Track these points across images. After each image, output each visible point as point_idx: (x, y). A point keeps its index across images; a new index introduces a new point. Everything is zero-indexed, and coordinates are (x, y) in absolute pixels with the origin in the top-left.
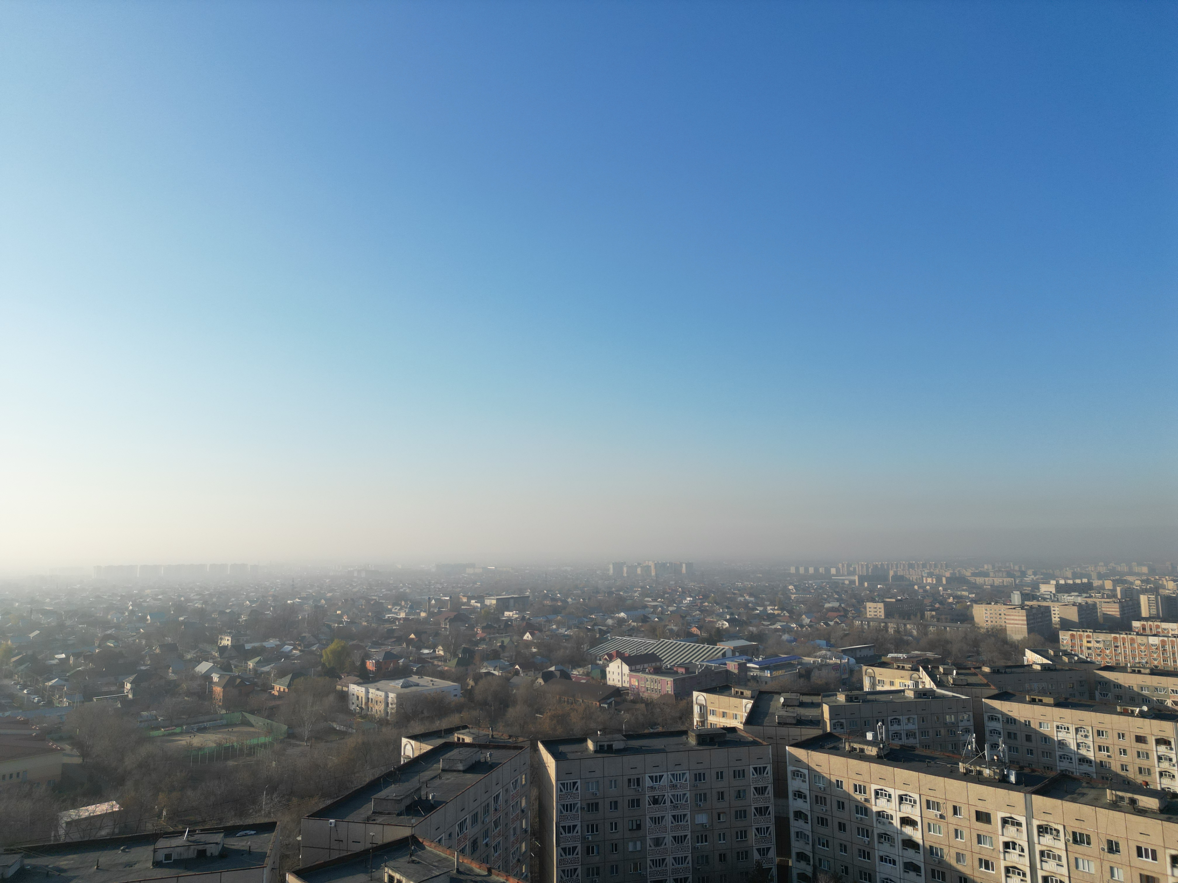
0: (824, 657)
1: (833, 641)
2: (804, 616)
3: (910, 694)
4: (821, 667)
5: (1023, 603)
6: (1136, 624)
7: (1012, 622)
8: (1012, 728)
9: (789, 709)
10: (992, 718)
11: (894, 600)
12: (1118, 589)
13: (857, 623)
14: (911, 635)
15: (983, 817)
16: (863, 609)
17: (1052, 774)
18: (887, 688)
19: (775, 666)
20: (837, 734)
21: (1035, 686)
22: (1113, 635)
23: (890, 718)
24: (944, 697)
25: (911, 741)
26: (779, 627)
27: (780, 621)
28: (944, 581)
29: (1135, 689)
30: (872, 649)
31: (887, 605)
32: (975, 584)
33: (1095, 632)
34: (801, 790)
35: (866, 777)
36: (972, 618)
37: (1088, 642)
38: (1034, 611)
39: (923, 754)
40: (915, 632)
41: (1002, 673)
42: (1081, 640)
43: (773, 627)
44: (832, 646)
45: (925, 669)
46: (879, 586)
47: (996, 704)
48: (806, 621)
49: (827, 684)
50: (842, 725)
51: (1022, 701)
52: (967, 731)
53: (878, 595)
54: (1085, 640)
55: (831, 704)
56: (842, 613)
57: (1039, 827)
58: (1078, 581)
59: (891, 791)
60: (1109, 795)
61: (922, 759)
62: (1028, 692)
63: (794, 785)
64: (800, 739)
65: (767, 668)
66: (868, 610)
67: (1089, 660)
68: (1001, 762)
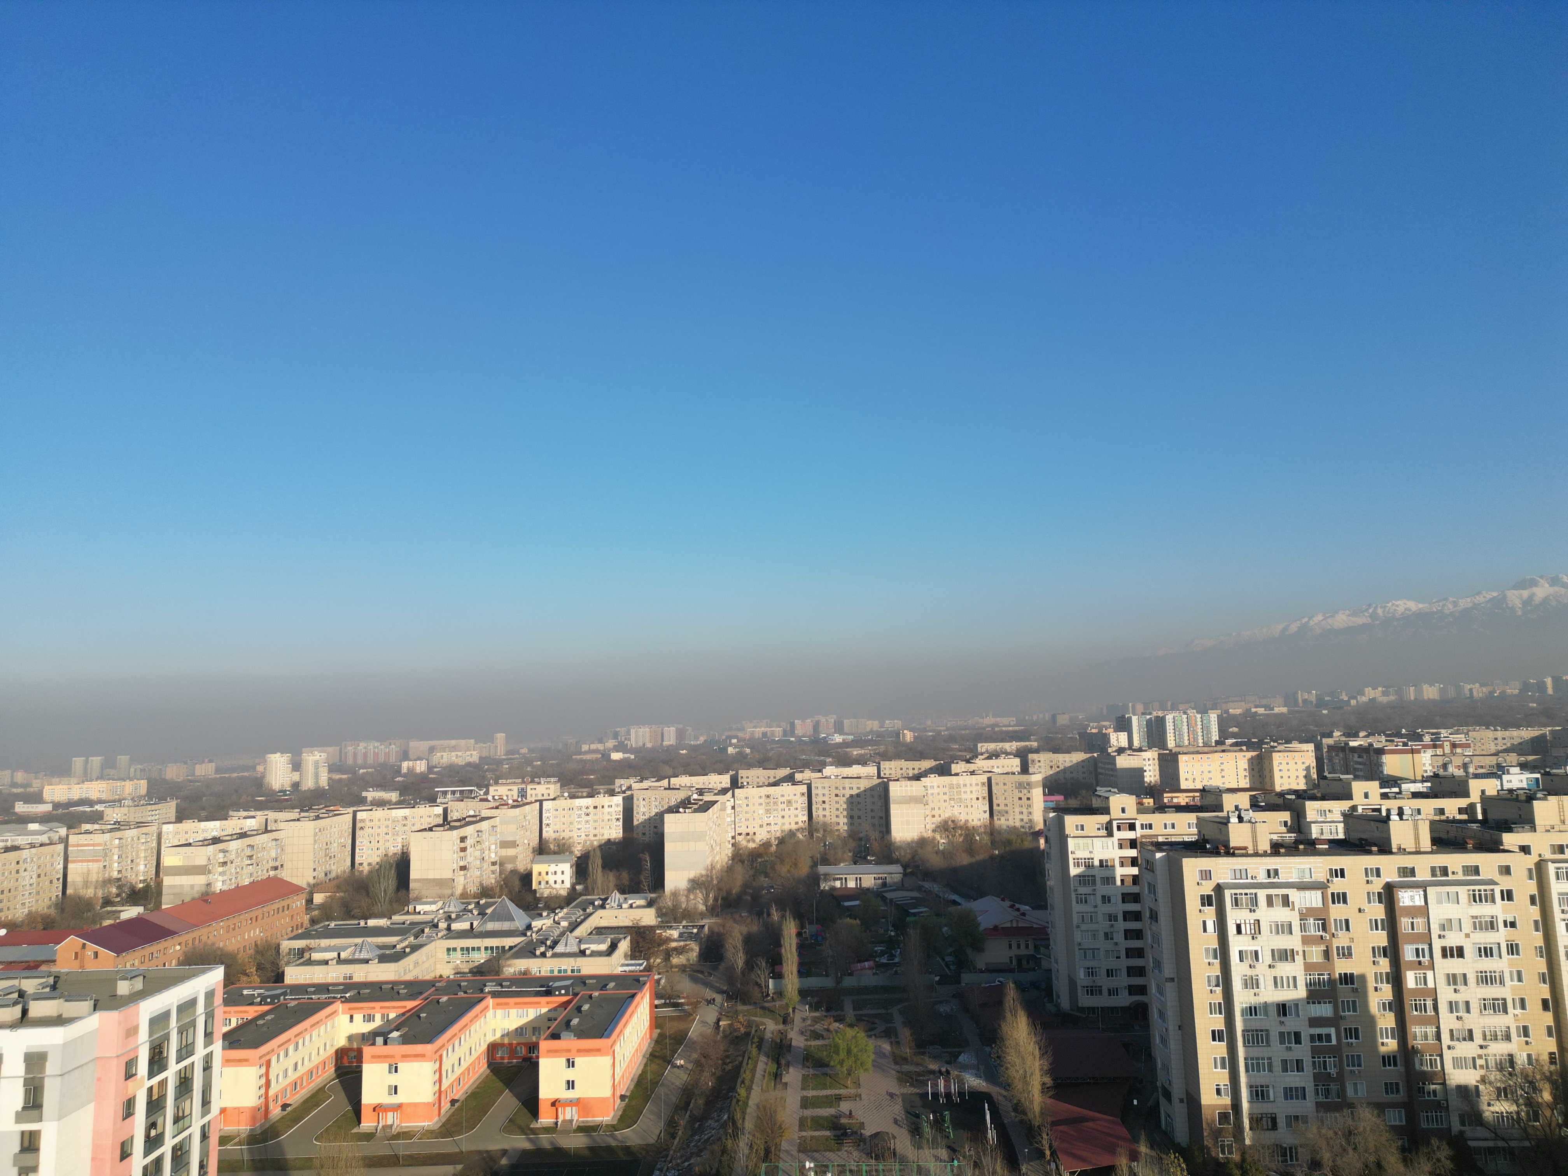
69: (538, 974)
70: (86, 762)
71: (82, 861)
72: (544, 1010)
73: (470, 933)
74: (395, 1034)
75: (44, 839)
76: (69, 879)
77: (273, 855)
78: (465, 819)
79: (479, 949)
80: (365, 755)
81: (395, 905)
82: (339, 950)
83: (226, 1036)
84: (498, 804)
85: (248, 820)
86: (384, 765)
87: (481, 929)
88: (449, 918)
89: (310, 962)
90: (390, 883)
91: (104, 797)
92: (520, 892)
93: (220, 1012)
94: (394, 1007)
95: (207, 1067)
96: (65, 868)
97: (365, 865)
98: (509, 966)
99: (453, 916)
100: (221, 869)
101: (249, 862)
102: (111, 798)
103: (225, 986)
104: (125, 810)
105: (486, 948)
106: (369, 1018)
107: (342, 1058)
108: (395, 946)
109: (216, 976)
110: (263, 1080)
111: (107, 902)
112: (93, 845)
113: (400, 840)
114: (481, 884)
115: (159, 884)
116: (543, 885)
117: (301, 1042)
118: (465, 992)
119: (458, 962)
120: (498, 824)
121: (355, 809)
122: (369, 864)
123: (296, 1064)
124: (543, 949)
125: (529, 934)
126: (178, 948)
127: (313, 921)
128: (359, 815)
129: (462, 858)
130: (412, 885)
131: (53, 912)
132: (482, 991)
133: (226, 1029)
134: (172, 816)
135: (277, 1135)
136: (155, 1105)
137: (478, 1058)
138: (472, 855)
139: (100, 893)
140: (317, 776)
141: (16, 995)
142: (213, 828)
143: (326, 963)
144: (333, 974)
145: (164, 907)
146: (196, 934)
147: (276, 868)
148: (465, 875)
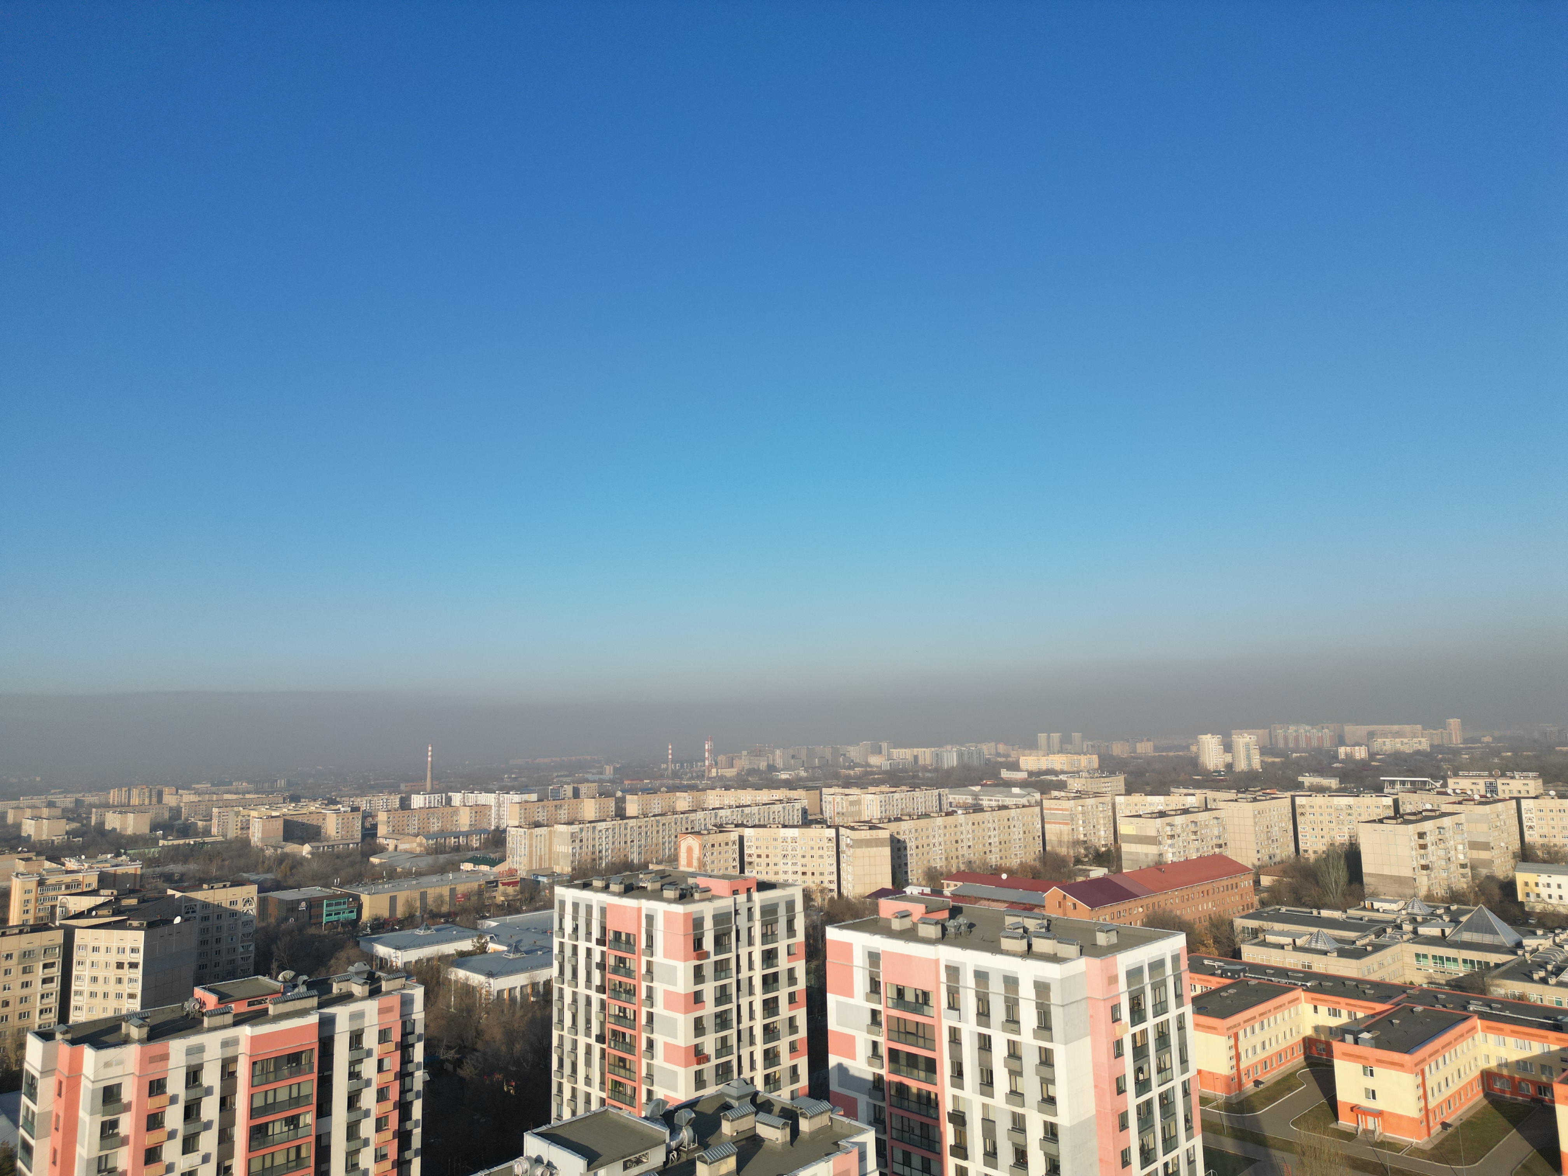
69: (1539, 1002)
70: (1049, 737)
71: (1055, 823)
72: (1554, 1047)
73: (1441, 941)
74: (1365, 1035)
75: (1024, 801)
76: (1047, 838)
77: (1216, 833)
78: (1421, 813)
79: (1455, 960)
80: (1296, 738)
81: (1349, 898)
82: (1295, 936)
83: (1195, 1000)
84: (1461, 799)
85: (1189, 797)
86: (1319, 750)
87: (1457, 938)
88: (1413, 920)
89: (1264, 944)
90: (1339, 875)
91: (1065, 768)
92: (1501, 902)
93: (1186, 976)
94: (1361, 1007)
95: (1181, 1028)
96: (1043, 827)
97: (1310, 852)
98: (1498, 986)
99: (1419, 919)
100: (1170, 842)
101: (1194, 837)
102: (1071, 770)
103: (1188, 953)
104: (1083, 781)
105: (1465, 961)
106: (1335, 1013)
107: (1310, 1048)
108: (1354, 942)
109: (1179, 941)
110: (1233, 1053)
111: (1078, 861)
112: (1061, 810)
113: (1346, 830)
114: (1450, 888)
115: (1118, 849)
116: (1532, 898)
117: (1266, 1021)
118: (1444, 1006)
119: (1431, 971)
120: (1463, 821)
121: (1293, 793)
122: (1315, 852)
123: (1264, 1043)
124: (1542, 974)
125: (1520, 952)
126: (1141, 910)
127: (1263, 903)
128: (1299, 801)
129: (1422, 856)
130: (1366, 879)
131: (1037, 864)
132: (1465, 1008)
133: (1193, 994)
134: (1122, 788)
135: (1253, 1110)
136: (1140, 1052)
137: (1470, 1083)
138: (1434, 854)
139: (1072, 853)
140: (1249, 758)
141: (1021, 931)
142: (1158, 802)
143: (1282, 947)
144: (1291, 960)
145: (1124, 871)
146: (1154, 900)
147: (1220, 846)
148: (1428, 876)
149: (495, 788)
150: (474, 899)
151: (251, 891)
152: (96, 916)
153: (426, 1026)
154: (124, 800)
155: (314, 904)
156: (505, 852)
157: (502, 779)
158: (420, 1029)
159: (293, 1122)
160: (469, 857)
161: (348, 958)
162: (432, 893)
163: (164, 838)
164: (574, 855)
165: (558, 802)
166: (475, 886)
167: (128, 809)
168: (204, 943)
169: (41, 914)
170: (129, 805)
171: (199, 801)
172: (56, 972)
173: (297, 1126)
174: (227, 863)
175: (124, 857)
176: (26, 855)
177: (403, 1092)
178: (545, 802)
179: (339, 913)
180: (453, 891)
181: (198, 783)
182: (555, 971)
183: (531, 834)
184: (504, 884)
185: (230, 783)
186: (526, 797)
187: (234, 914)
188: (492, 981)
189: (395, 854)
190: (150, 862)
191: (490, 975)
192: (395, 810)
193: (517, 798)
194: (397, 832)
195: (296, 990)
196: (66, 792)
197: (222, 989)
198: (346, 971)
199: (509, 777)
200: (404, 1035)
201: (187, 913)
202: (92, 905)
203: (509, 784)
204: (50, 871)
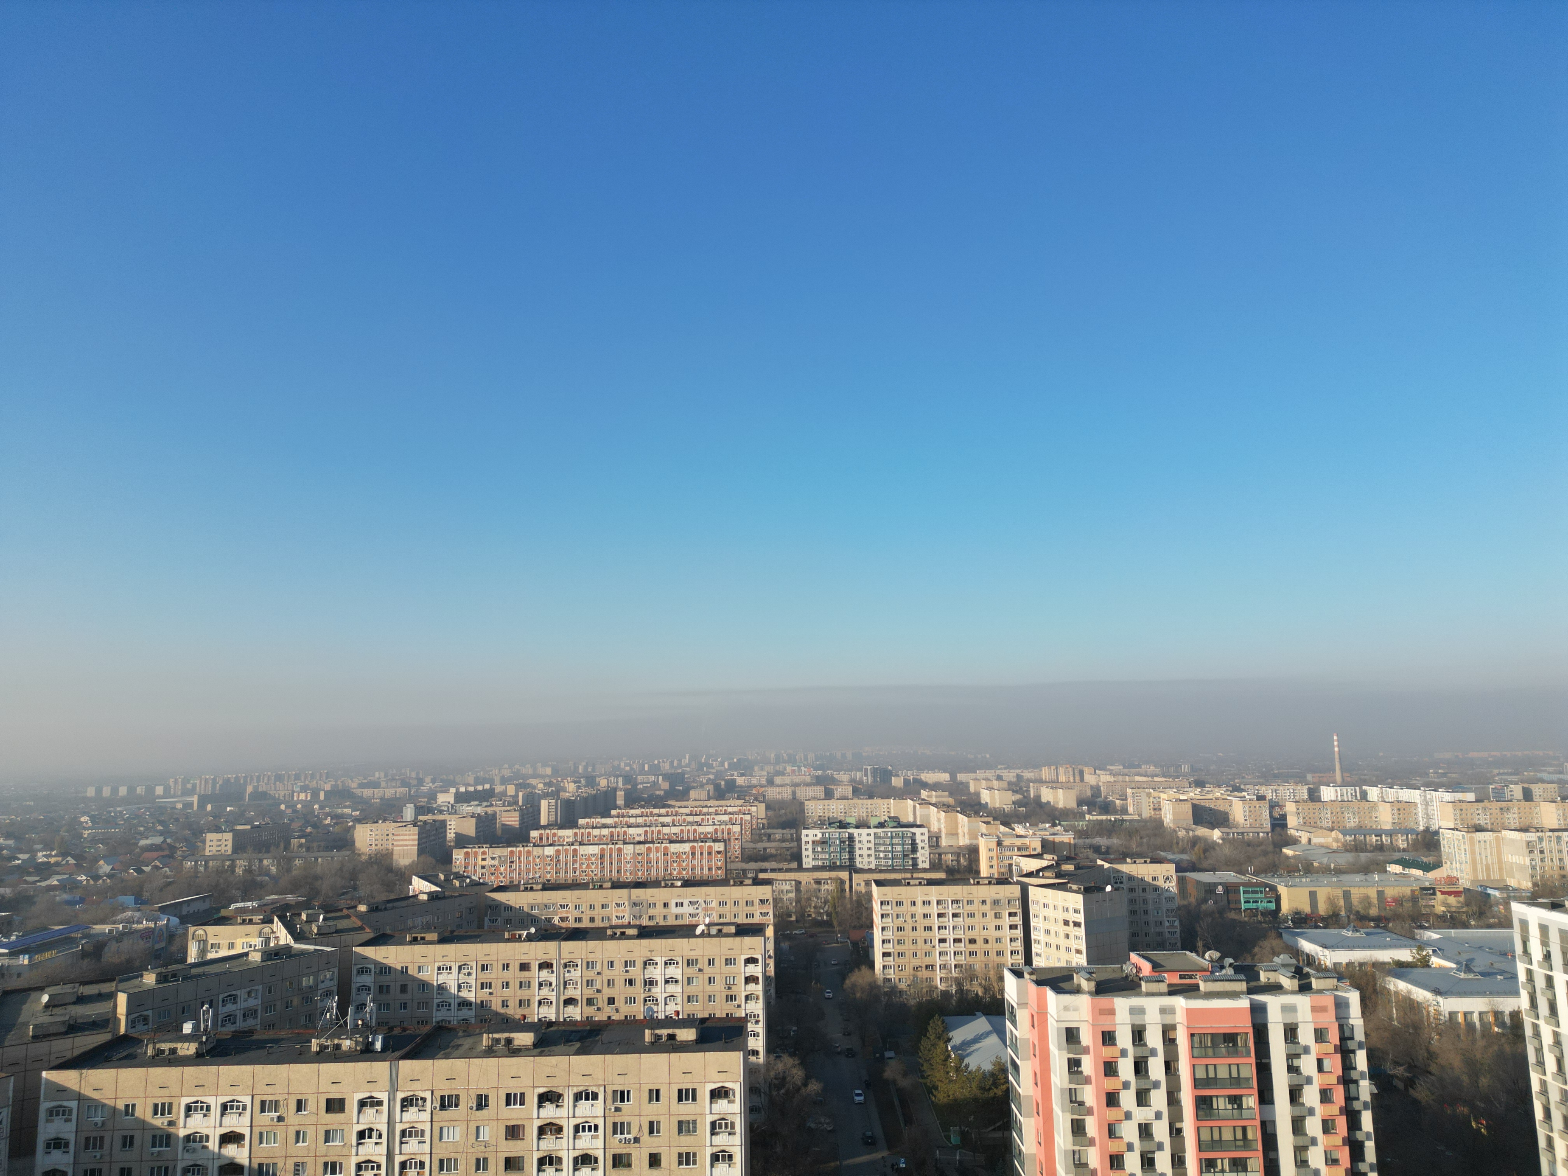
0: (130, 921)
1: (146, 895)
2: (101, 862)
3: (256, 957)
4: (120, 937)
5: (416, 818)
6: (534, 834)
7: (401, 843)
8: (385, 979)
9: (56, 1011)
10: (362, 971)
11: (249, 827)
12: (521, 794)
13: (189, 864)
14: (267, 873)
15: (335, 1106)
16: (199, 844)
17: (426, 1029)
18: (224, 953)
19: (39, 946)
20: (135, 1035)
21: (419, 921)
22: (510, 849)
23: (221, 997)
24: (303, 953)
25: (251, 1022)
26: (56, 883)
27: (58, 873)
28: (322, 797)
29: (526, 909)
30: (208, 901)
31: (237, 835)
32: (362, 797)
33: (491, 847)
34: (61, 1136)
35: (175, 1090)
36: (353, 842)
37: (484, 859)
38: (428, 827)
39: (265, 1037)
40: (274, 869)
41: (381, 910)
42: (476, 858)
43: (44, 884)
44: (144, 903)
45: (282, 919)
46: (228, 809)
47: (370, 952)
48: (105, 868)
49: (129, 961)
50: (145, 1019)
51: (402, 943)
52: (328, 994)
53: (226, 822)
54: (480, 858)
55: (132, 991)
56: (166, 852)
57: (404, 1100)
58: (480, 788)
59: (210, 1100)
60: (486, 1040)
61: (261, 1045)
62: (410, 930)
63: (47, 1130)
64: (69, 1055)
65: (24, 952)
66: (208, 843)
67: (481, 881)
68: (367, 1026)
149: (1419, 783)
150: (1408, 905)
151: (1170, 869)
152: (1043, 877)
153: (1366, 1035)
154: (1054, 777)
155: (1231, 889)
156: (1440, 856)
157: (1427, 774)
158: (1359, 1035)
159: (1236, 1100)
160: (1395, 858)
161: (1272, 949)
162: (1357, 893)
163: (1090, 813)
164: (1533, 868)
165: (1504, 804)
166: (1407, 891)
167: (1059, 785)
168: (1133, 912)
169: (1002, 870)
170: (1058, 782)
171: (1115, 781)
172: (1018, 920)
173: (1240, 1107)
174: (1145, 840)
175: (1059, 827)
176: (986, 819)
177: (1349, 1099)
178: (1486, 804)
179: (1257, 902)
180: (1380, 893)
181: (1112, 765)
182: (1523, 1002)
183: (1471, 839)
184: (1443, 893)
185: (1139, 766)
186: (1459, 796)
187: (1156, 889)
188: (1440, 999)
189: (1309, 847)
190: (1080, 834)
191: (1437, 992)
192: (1304, 801)
193: (1448, 797)
194: (1309, 824)
195: (1224, 972)
196: (1008, 767)
197: (1154, 958)
198: (1272, 961)
199: (1435, 773)
200: (1343, 1039)
201: (1116, 883)
202: (1039, 867)
203: (1436, 780)
204: (1004, 834)
